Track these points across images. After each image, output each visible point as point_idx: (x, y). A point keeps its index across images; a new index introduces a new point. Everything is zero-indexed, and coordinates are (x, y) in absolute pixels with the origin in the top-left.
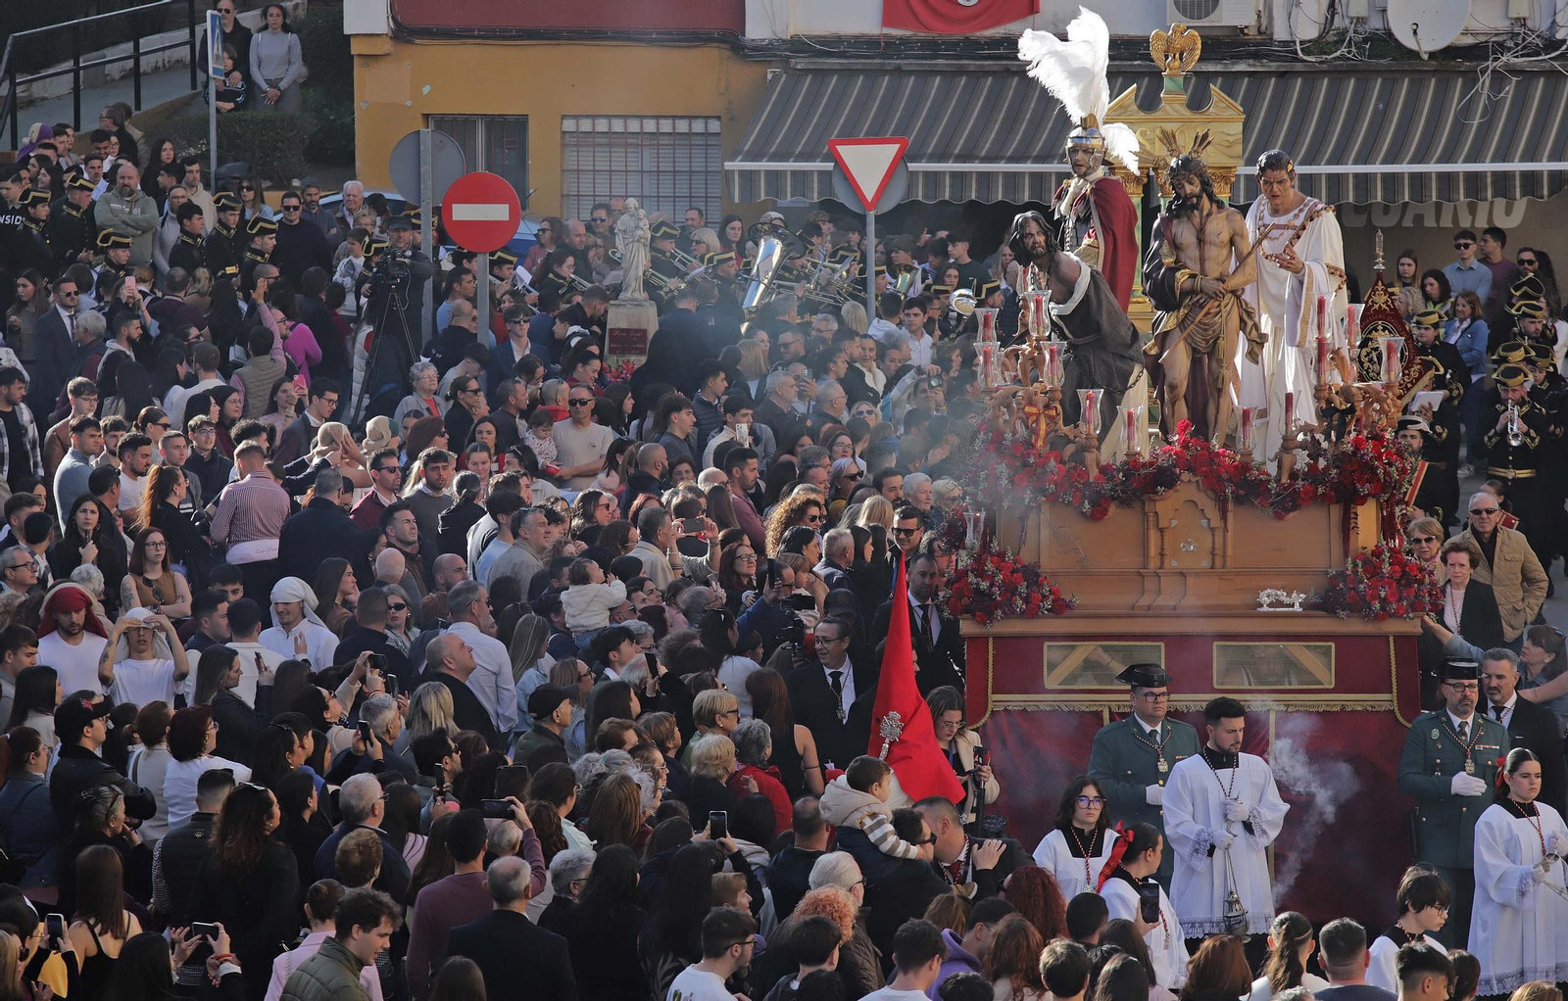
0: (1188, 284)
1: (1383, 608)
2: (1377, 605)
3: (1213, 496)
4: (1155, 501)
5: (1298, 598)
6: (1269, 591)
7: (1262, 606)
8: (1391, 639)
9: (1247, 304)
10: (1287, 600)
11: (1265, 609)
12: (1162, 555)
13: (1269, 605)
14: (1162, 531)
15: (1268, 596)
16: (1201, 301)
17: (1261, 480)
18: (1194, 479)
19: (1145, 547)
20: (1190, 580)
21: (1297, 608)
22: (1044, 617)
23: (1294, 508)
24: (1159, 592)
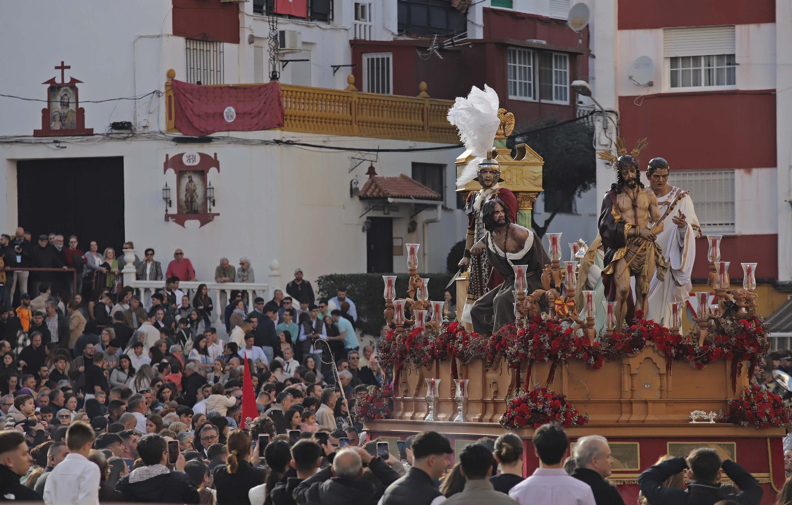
0: (632, 231)
1: (769, 421)
2: (765, 419)
3: (664, 355)
4: (629, 357)
5: (713, 416)
6: (696, 411)
7: (692, 420)
8: (768, 440)
9: (658, 245)
10: (706, 417)
11: (694, 422)
12: (632, 390)
13: (696, 420)
14: (631, 375)
15: (696, 414)
16: (639, 241)
17: (689, 345)
18: (652, 344)
19: (621, 385)
20: (650, 405)
21: (712, 422)
22: (574, 426)
23: (708, 362)
24: (631, 413)
